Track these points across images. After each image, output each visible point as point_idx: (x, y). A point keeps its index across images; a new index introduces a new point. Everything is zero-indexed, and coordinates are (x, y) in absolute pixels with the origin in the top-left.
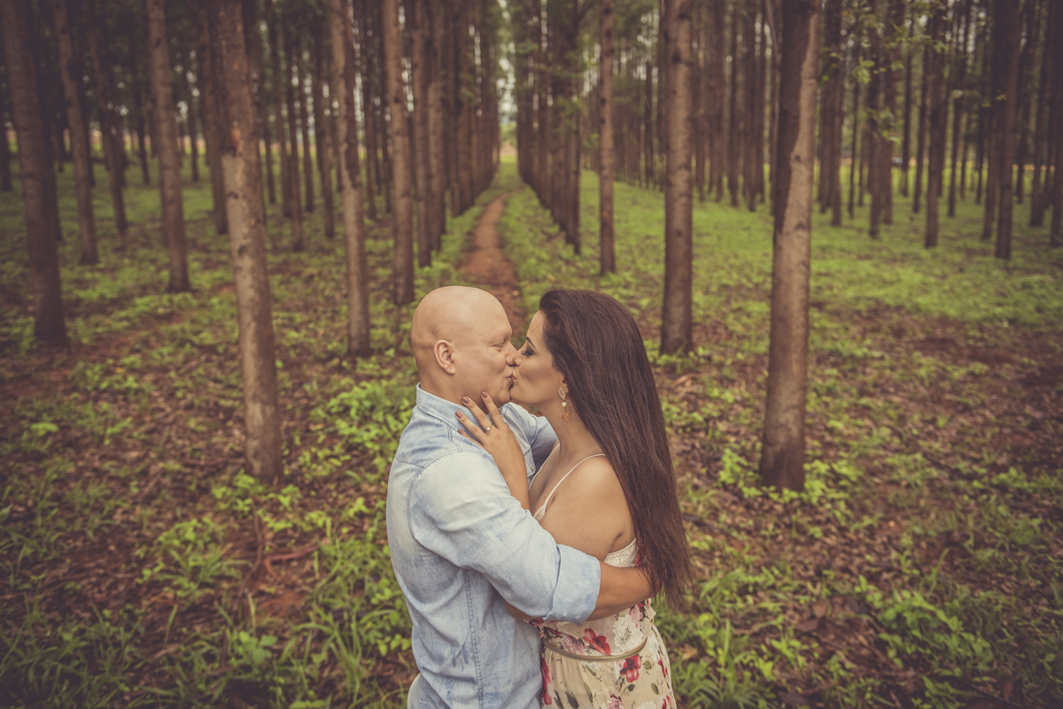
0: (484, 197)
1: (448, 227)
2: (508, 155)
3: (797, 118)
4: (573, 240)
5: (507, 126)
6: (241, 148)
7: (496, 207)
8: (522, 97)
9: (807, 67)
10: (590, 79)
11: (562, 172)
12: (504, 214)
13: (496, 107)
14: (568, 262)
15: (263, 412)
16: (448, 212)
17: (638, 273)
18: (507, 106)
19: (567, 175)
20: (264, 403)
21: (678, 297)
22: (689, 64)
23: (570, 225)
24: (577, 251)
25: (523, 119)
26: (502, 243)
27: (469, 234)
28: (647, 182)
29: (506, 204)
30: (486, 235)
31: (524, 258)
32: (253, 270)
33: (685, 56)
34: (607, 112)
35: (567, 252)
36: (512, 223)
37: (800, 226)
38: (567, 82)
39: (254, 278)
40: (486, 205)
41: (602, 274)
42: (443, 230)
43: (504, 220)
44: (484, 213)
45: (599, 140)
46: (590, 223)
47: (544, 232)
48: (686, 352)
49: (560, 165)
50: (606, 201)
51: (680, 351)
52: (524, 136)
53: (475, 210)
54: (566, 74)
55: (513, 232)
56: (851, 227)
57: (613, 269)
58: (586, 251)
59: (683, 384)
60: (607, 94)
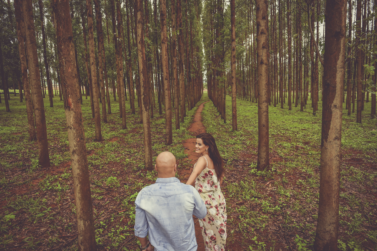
0: (198, 104)
1: (187, 114)
2: (205, 91)
3: (335, 87)
4: (224, 118)
5: (205, 83)
6: (72, 107)
7: (201, 107)
8: (209, 76)
9: (339, 63)
10: (227, 71)
11: (220, 97)
12: (203, 109)
13: (202, 78)
14: (222, 126)
15: (84, 224)
16: (187, 109)
17: (244, 131)
18: (205, 78)
19: (222, 99)
20: (85, 220)
21: (264, 149)
22: (266, 64)
23: (223, 113)
24: (225, 122)
25: (209, 82)
26: (202, 120)
27: (193, 116)
28: (244, 98)
29: (204, 106)
30: (198, 116)
31: (209, 125)
32: (78, 161)
33: (265, 61)
34: (234, 81)
35: (222, 122)
36: (206, 112)
37: (336, 138)
38: (221, 72)
39: (79, 165)
40: (198, 106)
41: (233, 131)
42: (185, 115)
43: (203, 111)
44: (198, 109)
45: (231, 88)
46: (229, 112)
47: (215, 115)
48: (268, 170)
49: (219, 95)
50: (234, 109)
51: (265, 170)
52: (209, 86)
53: (195, 108)
54: (220, 70)
55: (206, 115)
56: (306, 112)
57: (236, 130)
58: (228, 122)
59: (268, 186)
60: (234, 75)
